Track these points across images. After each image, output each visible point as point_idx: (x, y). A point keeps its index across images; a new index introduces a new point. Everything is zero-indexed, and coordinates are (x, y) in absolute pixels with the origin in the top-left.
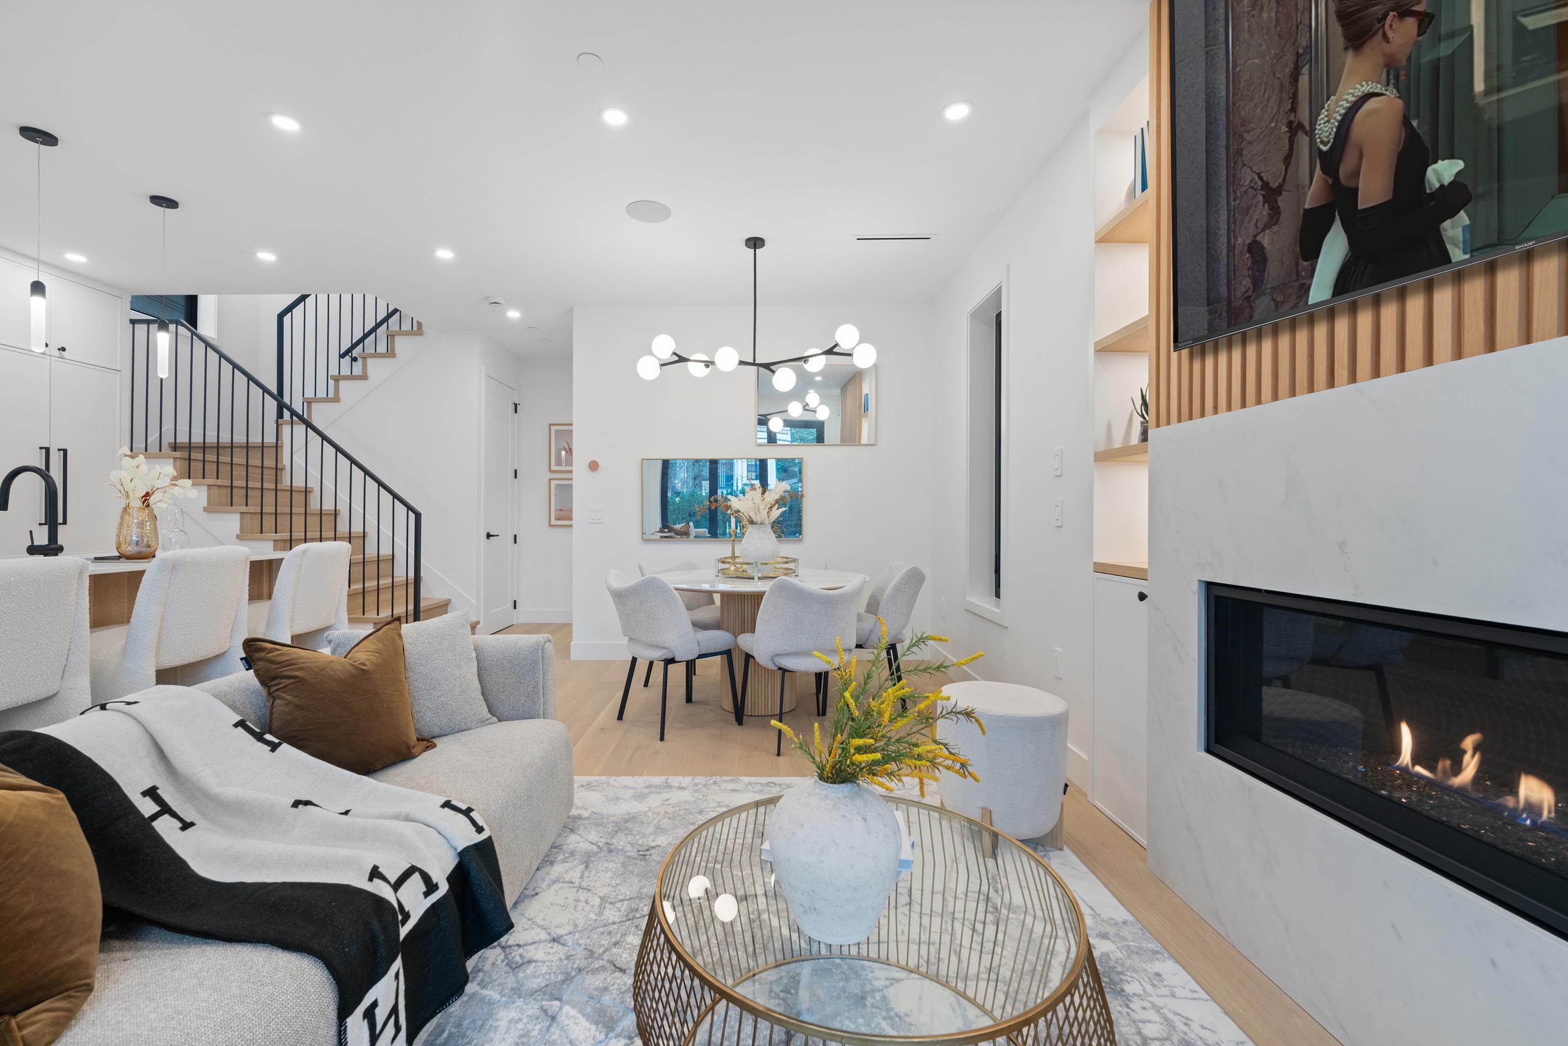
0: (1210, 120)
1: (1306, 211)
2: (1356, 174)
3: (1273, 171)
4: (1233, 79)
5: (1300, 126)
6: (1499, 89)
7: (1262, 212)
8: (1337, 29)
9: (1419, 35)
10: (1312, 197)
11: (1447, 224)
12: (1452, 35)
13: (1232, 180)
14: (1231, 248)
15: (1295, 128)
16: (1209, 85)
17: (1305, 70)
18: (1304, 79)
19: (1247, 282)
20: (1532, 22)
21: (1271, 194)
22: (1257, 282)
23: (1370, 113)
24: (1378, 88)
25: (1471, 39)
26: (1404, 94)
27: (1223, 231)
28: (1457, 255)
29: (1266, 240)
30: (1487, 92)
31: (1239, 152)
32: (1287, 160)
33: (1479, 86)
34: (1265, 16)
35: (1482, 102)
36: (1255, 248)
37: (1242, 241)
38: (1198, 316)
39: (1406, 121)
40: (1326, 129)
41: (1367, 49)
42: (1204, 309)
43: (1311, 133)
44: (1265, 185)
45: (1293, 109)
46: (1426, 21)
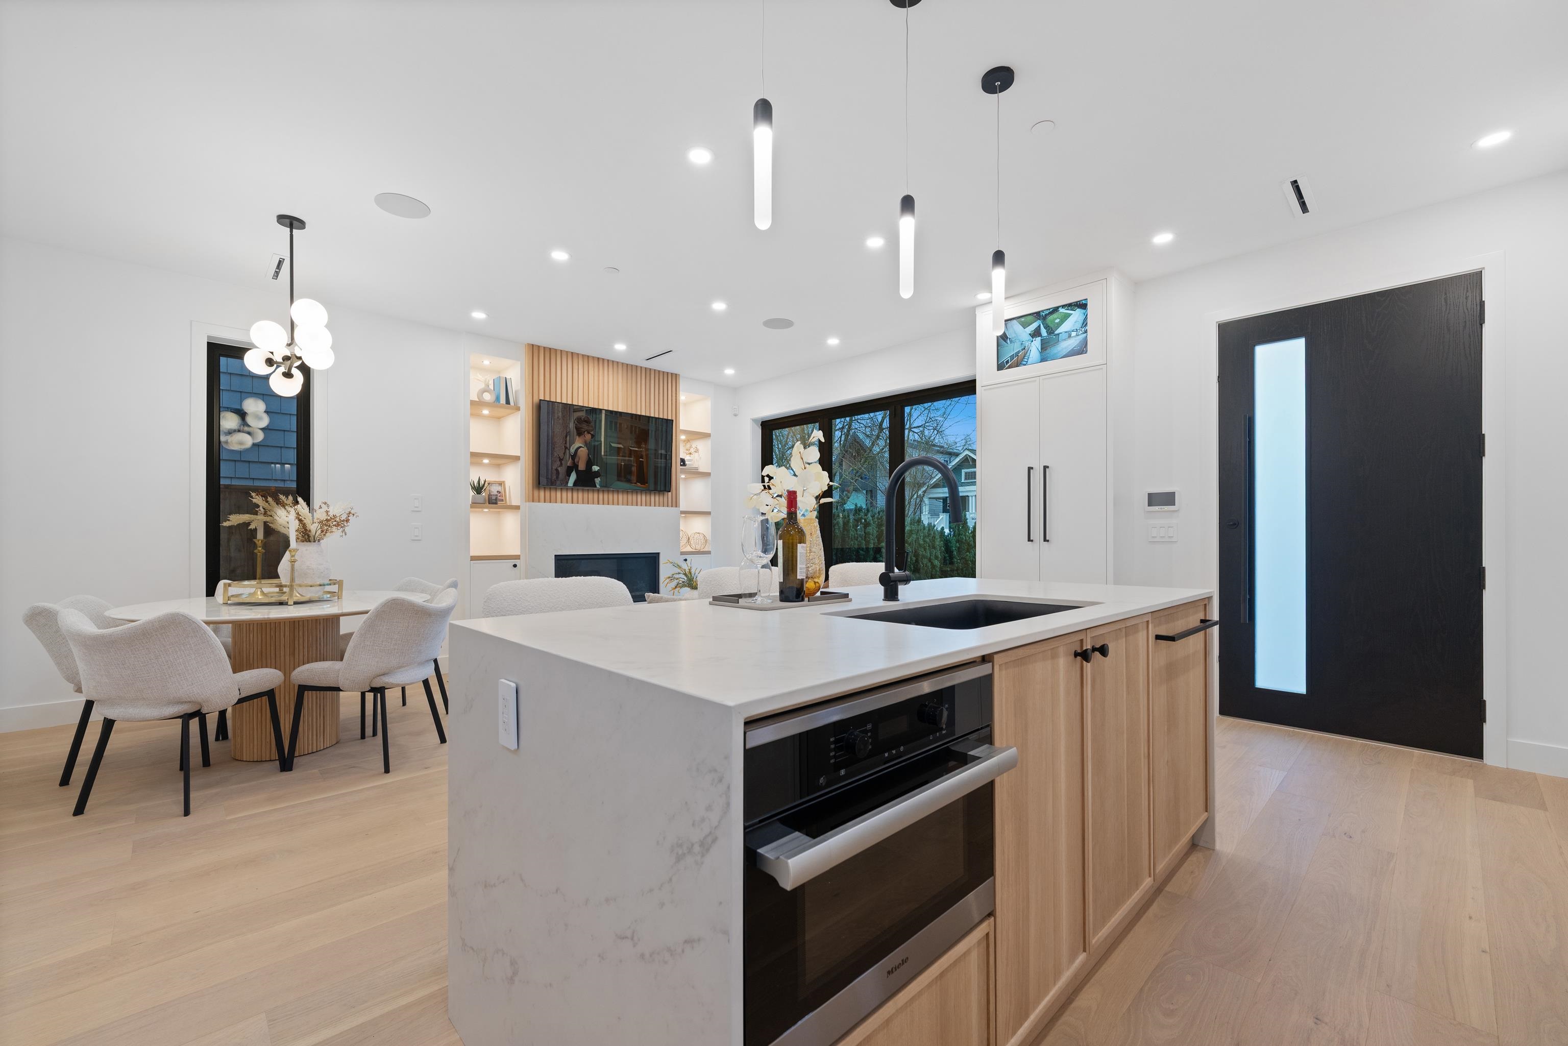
0: (548, 440)
1: (568, 466)
2: (578, 462)
3: (561, 455)
4: (553, 432)
5: (567, 448)
6: (606, 456)
7: (559, 463)
8: (575, 430)
9: (592, 438)
10: (569, 463)
11: (596, 479)
12: (598, 441)
13: (552, 454)
14: (552, 468)
15: (566, 448)
16: (548, 431)
17: (568, 436)
18: (568, 438)
19: (555, 477)
20: (613, 445)
21: (561, 460)
22: (557, 477)
23: (581, 451)
24: (581, 445)
25: (601, 443)
26: (588, 449)
27: (550, 463)
28: (598, 486)
29: (559, 469)
30: (604, 455)
31: (554, 448)
32: (564, 453)
33: (603, 454)
34: (560, 421)
35: (603, 457)
36: (557, 470)
37: (554, 468)
38: (543, 480)
39: (588, 455)
40: (572, 450)
41: (581, 437)
42: (546, 479)
43: (569, 450)
44: (559, 457)
45: (566, 443)
46: (593, 436)
